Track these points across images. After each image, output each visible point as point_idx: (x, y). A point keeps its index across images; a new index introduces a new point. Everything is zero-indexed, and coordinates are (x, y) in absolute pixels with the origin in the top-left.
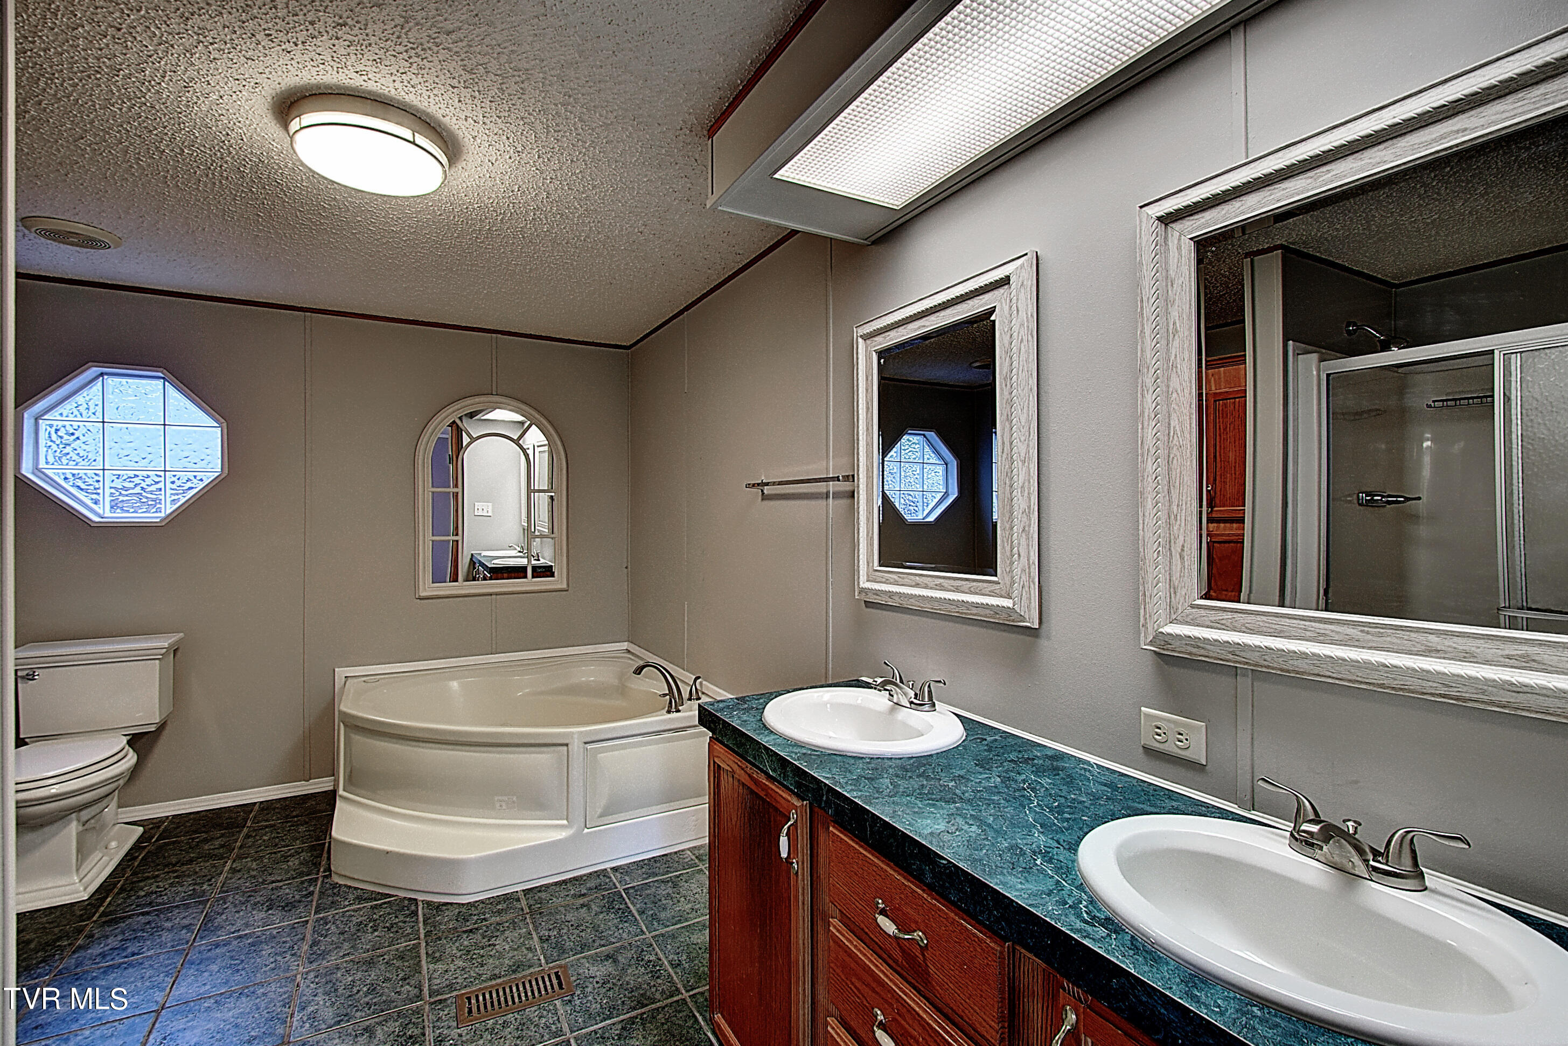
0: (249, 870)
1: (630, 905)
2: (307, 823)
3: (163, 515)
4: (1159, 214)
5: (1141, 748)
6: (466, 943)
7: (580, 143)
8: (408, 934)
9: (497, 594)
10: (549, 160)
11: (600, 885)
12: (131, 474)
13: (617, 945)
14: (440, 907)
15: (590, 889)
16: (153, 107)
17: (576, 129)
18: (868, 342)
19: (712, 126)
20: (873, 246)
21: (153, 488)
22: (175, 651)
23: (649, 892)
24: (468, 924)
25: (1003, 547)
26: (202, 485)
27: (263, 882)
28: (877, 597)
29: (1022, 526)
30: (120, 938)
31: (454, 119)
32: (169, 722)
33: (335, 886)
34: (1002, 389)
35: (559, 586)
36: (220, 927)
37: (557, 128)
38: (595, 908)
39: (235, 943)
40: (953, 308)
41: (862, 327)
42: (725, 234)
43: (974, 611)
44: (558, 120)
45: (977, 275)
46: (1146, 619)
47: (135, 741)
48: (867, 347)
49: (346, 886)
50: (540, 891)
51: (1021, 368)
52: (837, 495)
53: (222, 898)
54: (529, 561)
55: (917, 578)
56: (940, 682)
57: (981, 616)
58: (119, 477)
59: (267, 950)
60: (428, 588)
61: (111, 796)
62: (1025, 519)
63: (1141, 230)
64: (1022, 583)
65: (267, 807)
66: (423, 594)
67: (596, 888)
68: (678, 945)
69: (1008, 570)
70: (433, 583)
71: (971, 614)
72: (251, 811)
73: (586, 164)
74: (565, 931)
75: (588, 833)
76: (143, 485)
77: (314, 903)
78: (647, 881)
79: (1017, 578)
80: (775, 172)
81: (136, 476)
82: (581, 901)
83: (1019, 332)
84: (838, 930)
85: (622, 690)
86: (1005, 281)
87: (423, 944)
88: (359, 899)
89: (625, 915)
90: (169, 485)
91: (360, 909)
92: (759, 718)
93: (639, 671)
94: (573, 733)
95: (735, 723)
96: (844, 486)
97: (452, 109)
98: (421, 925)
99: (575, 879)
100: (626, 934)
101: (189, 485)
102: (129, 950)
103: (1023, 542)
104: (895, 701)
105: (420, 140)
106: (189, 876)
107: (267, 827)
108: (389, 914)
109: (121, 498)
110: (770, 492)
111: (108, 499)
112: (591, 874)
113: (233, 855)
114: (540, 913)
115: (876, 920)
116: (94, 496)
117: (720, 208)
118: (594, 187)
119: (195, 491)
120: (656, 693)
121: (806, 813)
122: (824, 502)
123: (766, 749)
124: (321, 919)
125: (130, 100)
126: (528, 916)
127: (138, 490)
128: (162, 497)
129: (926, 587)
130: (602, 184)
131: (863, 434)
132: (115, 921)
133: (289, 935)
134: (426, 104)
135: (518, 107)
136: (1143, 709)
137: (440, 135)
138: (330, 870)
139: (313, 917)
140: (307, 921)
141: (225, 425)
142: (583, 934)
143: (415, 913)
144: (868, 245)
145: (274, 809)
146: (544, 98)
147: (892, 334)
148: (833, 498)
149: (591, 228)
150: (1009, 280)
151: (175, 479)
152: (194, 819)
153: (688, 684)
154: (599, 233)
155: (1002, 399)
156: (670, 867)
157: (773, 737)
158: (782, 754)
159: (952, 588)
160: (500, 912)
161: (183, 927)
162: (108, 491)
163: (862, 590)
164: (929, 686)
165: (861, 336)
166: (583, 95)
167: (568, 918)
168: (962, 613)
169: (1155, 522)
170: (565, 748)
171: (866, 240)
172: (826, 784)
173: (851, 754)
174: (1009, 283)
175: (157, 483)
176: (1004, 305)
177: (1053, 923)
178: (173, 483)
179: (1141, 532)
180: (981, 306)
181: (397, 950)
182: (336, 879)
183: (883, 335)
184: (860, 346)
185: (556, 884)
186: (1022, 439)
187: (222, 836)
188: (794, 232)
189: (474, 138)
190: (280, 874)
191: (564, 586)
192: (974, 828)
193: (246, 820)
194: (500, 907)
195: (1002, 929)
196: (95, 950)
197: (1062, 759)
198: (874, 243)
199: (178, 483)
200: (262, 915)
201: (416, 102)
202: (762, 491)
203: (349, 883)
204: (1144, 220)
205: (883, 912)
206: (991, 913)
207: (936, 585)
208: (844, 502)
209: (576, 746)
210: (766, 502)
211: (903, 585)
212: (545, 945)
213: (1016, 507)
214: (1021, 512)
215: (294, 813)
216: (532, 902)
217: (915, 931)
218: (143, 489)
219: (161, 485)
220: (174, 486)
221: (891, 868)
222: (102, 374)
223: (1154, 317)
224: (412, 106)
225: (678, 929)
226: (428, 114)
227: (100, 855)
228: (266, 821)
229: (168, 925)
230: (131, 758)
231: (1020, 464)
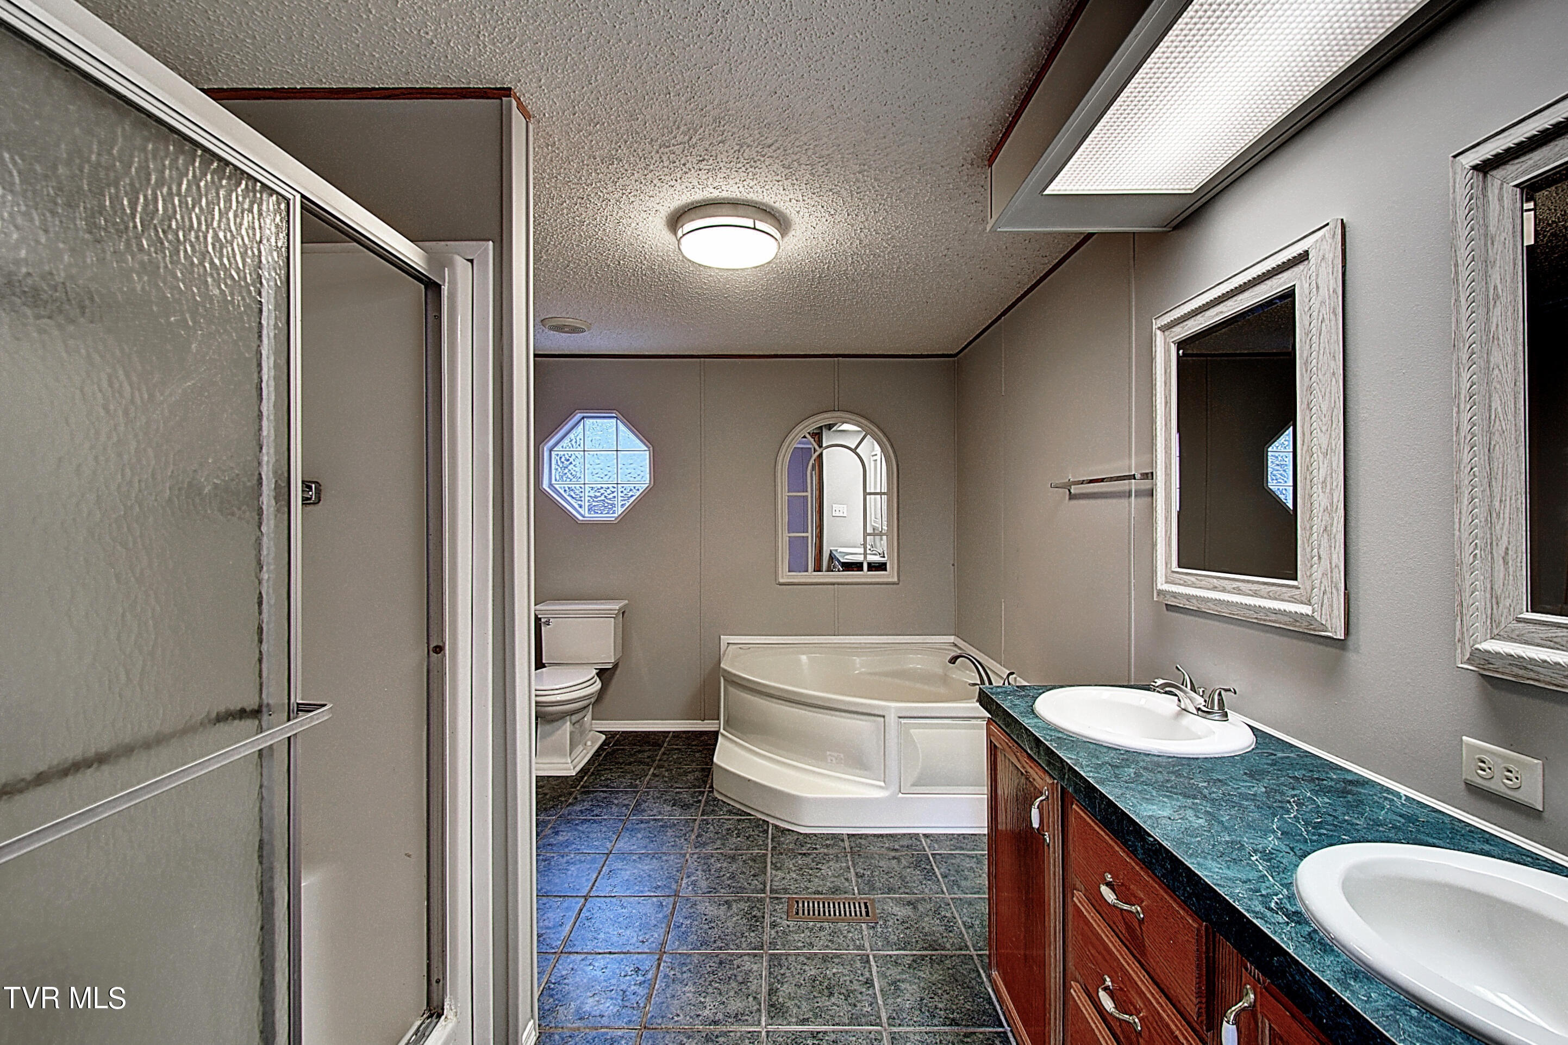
0: (664, 776)
1: (935, 868)
2: (700, 751)
3: (616, 515)
4: (1472, 164)
5: (1463, 784)
6: (800, 862)
7: (879, 197)
8: (760, 845)
9: (838, 584)
10: (856, 215)
11: (911, 846)
12: (599, 486)
13: (919, 896)
14: (784, 831)
15: (902, 846)
16: (602, 239)
17: (874, 187)
18: (1167, 333)
19: (991, 156)
20: (1174, 232)
21: (611, 496)
22: (623, 613)
23: (953, 861)
24: (803, 848)
25: (1304, 549)
26: (638, 493)
27: (671, 787)
28: (1175, 600)
29: (1323, 526)
30: (590, 803)
31: (782, 202)
32: (620, 664)
33: (715, 799)
34: (1302, 375)
35: (890, 580)
36: (644, 811)
37: (859, 191)
38: (904, 862)
39: (652, 823)
40: (1251, 290)
41: (1161, 319)
42: (1027, 242)
43: (1273, 617)
44: (858, 185)
45: (1276, 253)
46: (1463, 633)
47: (601, 673)
48: (1165, 339)
49: (722, 801)
50: (861, 838)
51: (1321, 352)
52: (1139, 494)
53: (646, 792)
54: (865, 557)
55: (1215, 580)
56: (1230, 690)
57: (1280, 623)
58: (592, 488)
59: (670, 833)
60: (785, 576)
61: (586, 710)
62: (1326, 517)
63: (1455, 183)
64: (1323, 589)
65: (677, 735)
66: (781, 581)
67: (907, 847)
68: (974, 911)
69: (1308, 574)
70: (789, 571)
71: (1270, 621)
72: (667, 737)
73: (887, 212)
74: (876, 874)
75: (903, 798)
76: (606, 494)
77: (701, 808)
78: (953, 852)
79: (1317, 583)
80: (1044, 189)
81: (602, 488)
82: (893, 854)
83: (1319, 312)
84: (1080, 902)
85: (945, 680)
86: (1304, 257)
87: (770, 855)
88: (730, 812)
89: (929, 874)
90: (620, 494)
91: (729, 819)
92: (1030, 704)
93: (953, 660)
94: (889, 707)
95: (1005, 706)
96: (1145, 485)
97: (779, 196)
98: (770, 841)
99: (891, 835)
100: (928, 889)
101: (631, 493)
102: (595, 813)
103: (1324, 542)
104: (1183, 707)
105: (759, 225)
106: (629, 773)
107: (676, 749)
108: (749, 827)
109: (594, 504)
110: (1078, 491)
111: (587, 504)
112: (904, 834)
113: (655, 765)
114: (859, 855)
115: (1099, 888)
116: (580, 502)
117: (999, 230)
118: (897, 228)
119: (634, 498)
120: (966, 682)
121: (1057, 791)
122: (1124, 501)
123: (1026, 729)
124: (705, 820)
125: (590, 238)
126: (849, 855)
127: (603, 498)
128: (616, 503)
129: (1224, 590)
130: (903, 224)
131: (1161, 430)
132: (589, 792)
133: (684, 826)
134: (762, 197)
135: (826, 183)
136: (1464, 738)
137: (774, 216)
138: (713, 788)
139: (700, 818)
140: (696, 820)
141: (651, 448)
142: (891, 880)
143: (766, 831)
144: (1170, 231)
145: (681, 738)
146: (844, 172)
147: (1190, 323)
148: (1136, 496)
149: (900, 260)
150: (1308, 255)
151: (623, 489)
152: (634, 736)
153: (1001, 678)
154: (908, 263)
155: (1302, 385)
156: (977, 846)
157: (1036, 720)
158: (1037, 734)
159: (1250, 592)
160: (827, 846)
161: (624, 805)
162: (587, 499)
163: (1160, 592)
164: (1220, 694)
165: (1159, 328)
166: (874, 161)
167: (881, 864)
168: (1261, 619)
169: (1470, 521)
170: (882, 719)
171: (1165, 227)
172: (1067, 763)
173: (1106, 745)
174: (1308, 259)
175: (613, 492)
176: (1304, 282)
177: (1231, 901)
178: (622, 492)
179: (1457, 533)
180: (1281, 285)
181: (752, 854)
182: (716, 795)
183: (1181, 325)
184: (1158, 339)
185: (875, 835)
186: (1324, 429)
187: (649, 750)
188: (1090, 235)
189: (798, 212)
190: (681, 784)
191: (895, 579)
192: (1200, 821)
193: (664, 742)
194: (828, 842)
195: (1193, 905)
196: (578, 808)
197: (1363, 785)
198: (1176, 228)
199: (625, 492)
200: (669, 808)
201: (755, 198)
202: (1069, 491)
203: (725, 800)
204: (1459, 170)
205: (1108, 884)
206: (1185, 890)
207: (1234, 588)
208: (1145, 500)
209: (892, 719)
210: (1074, 502)
211: (1200, 588)
212: (860, 880)
213: (1316, 505)
214: (1322, 509)
215: (694, 743)
216: (853, 845)
217: (1134, 905)
218: (605, 497)
219: (615, 494)
220: (622, 495)
221: (1118, 845)
222: (583, 418)
223: (1468, 283)
224: (752, 201)
225: (976, 898)
226: (763, 204)
227: (582, 748)
228: (677, 745)
229: (616, 802)
230: (598, 685)
231: (1321, 456)
